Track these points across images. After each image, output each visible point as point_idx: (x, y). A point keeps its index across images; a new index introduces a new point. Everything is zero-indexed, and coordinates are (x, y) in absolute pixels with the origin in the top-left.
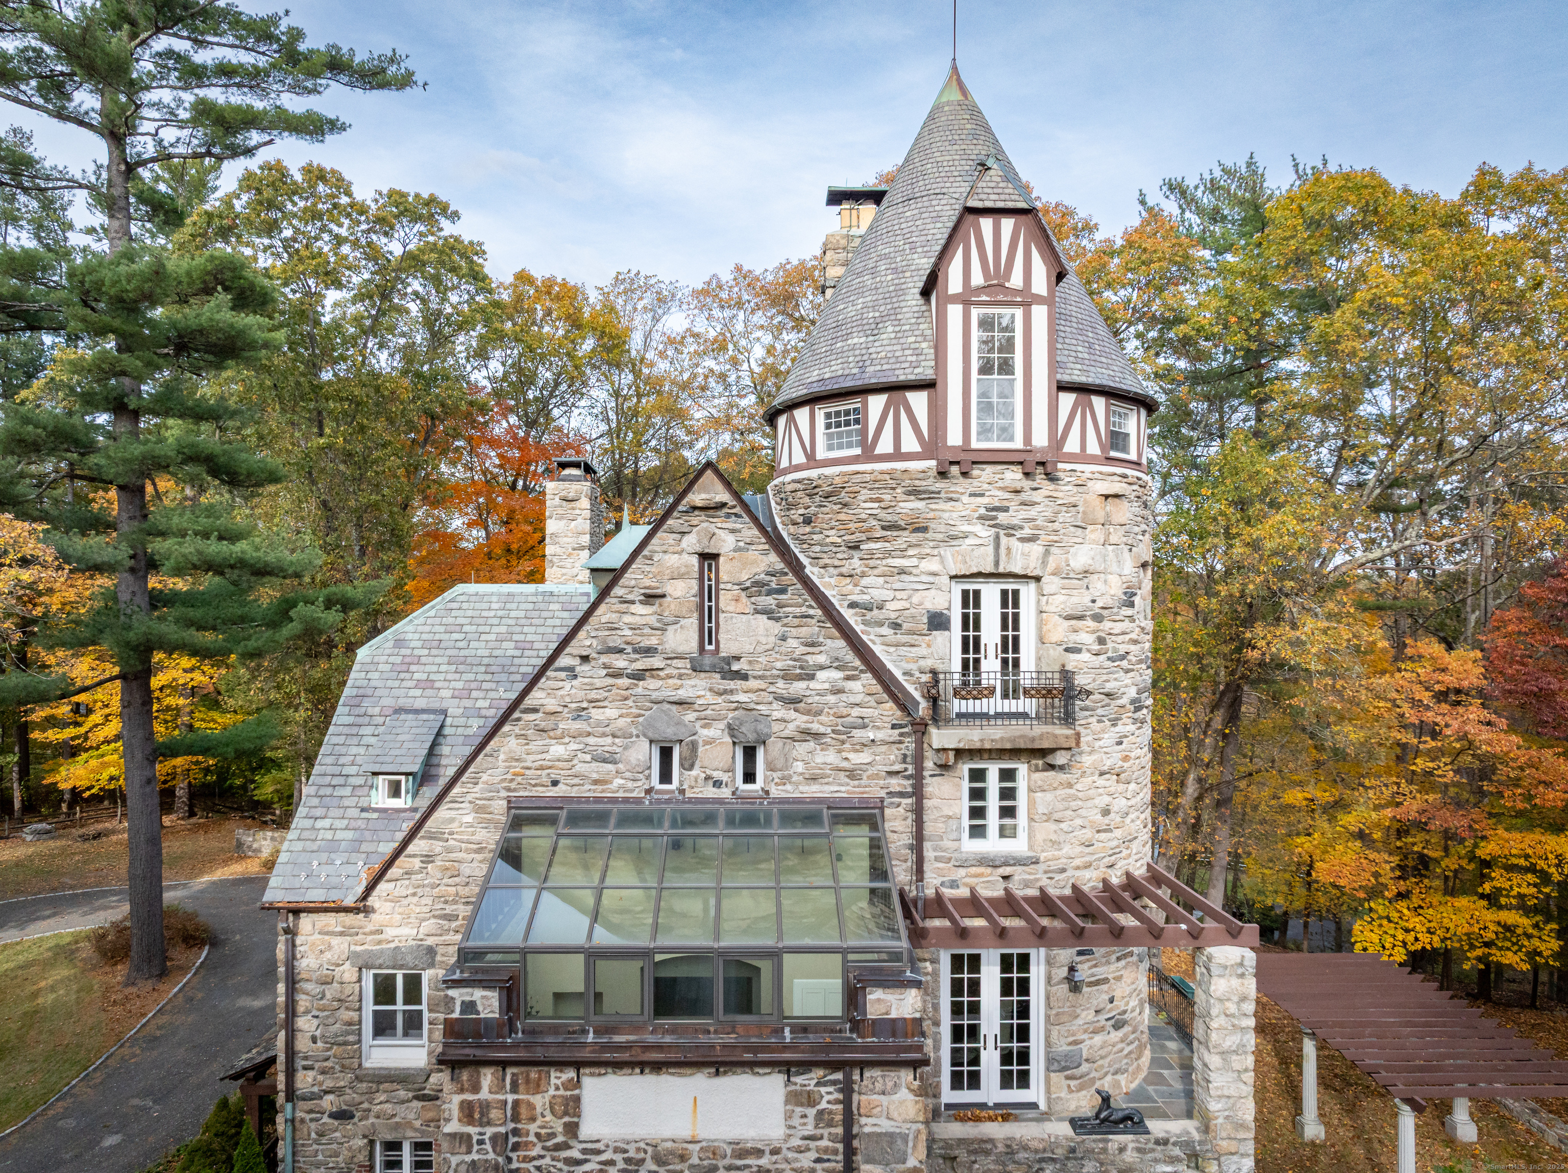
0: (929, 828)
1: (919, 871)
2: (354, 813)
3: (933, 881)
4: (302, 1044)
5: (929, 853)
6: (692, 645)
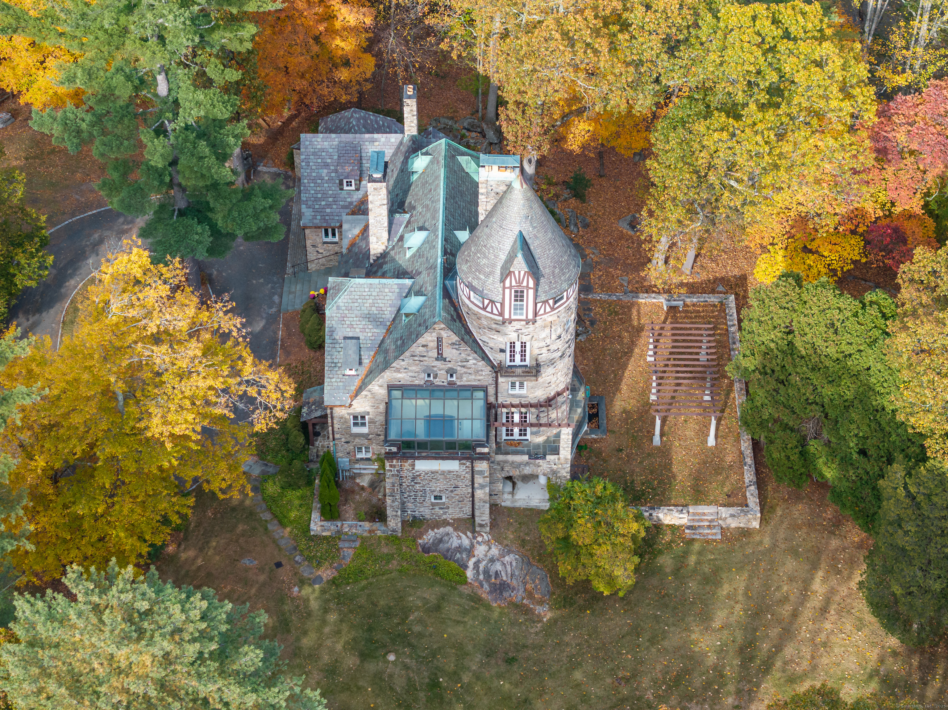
0: (499, 390)
1: (497, 399)
2: (341, 376)
3: (500, 400)
4: (336, 430)
5: (499, 395)
6: (436, 355)
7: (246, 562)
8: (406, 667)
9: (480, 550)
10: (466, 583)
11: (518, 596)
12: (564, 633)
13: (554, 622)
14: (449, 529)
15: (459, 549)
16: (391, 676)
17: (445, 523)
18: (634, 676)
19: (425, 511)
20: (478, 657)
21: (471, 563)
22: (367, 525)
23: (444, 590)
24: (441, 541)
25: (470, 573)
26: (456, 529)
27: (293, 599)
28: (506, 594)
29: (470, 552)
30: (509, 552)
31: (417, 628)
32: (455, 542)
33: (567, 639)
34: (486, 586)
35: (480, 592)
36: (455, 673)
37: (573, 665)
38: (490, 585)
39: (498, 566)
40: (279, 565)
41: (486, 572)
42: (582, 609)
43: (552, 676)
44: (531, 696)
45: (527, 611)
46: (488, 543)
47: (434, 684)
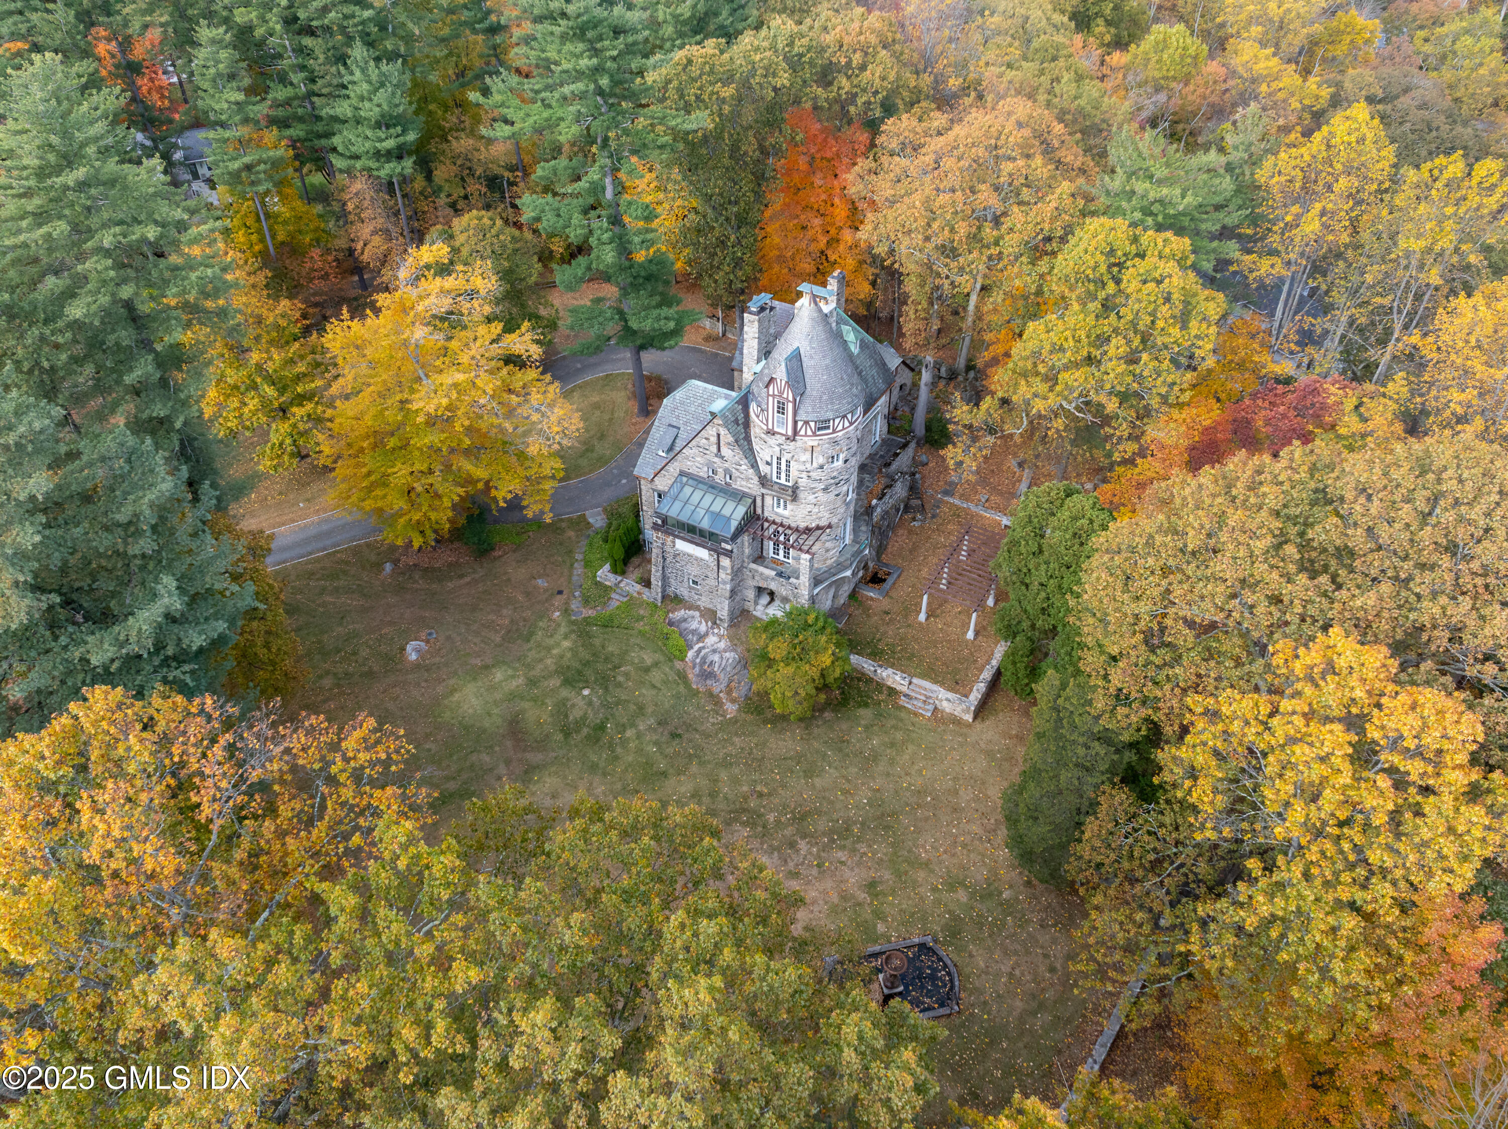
0: (765, 504)
1: (763, 512)
2: (654, 455)
3: (766, 515)
4: (643, 501)
5: (765, 509)
6: (715, 451)
7: (540, 582)
8: (590, 703)
9: (711, 640)
10: (683, 660)
11: (718, 687)
12: (736, 734)
13: (734, 721)
14: (697, 614)
15: (694, 632)
16: (573, 706)
17: (697, 608)
18: (770, 794)
19: (684, 592)
20: (652, 721)
21: (696, 647)
22: (638, 587)
23: (662, 659)
24: (685, 620)
25: (690, 654)
26: (702, 616)
27: (550, 620)
28: (709, 682)
29: (702, 638)
30: (734, 650)
31: (620, 679)
32: (694, 625)
33: (736, 740)
34: (697, 669)
35: (689, 671)
36: (623, 725)
37: (726, 764)
38: (701, 669)
39: (716, 658)
40: (560, 592)
41: (704, 659)
42: (765, 722)
43: (701, 764)
44: (671, 771)
45: (718, 703)
46: (721, 637)
47: (601, 727)
